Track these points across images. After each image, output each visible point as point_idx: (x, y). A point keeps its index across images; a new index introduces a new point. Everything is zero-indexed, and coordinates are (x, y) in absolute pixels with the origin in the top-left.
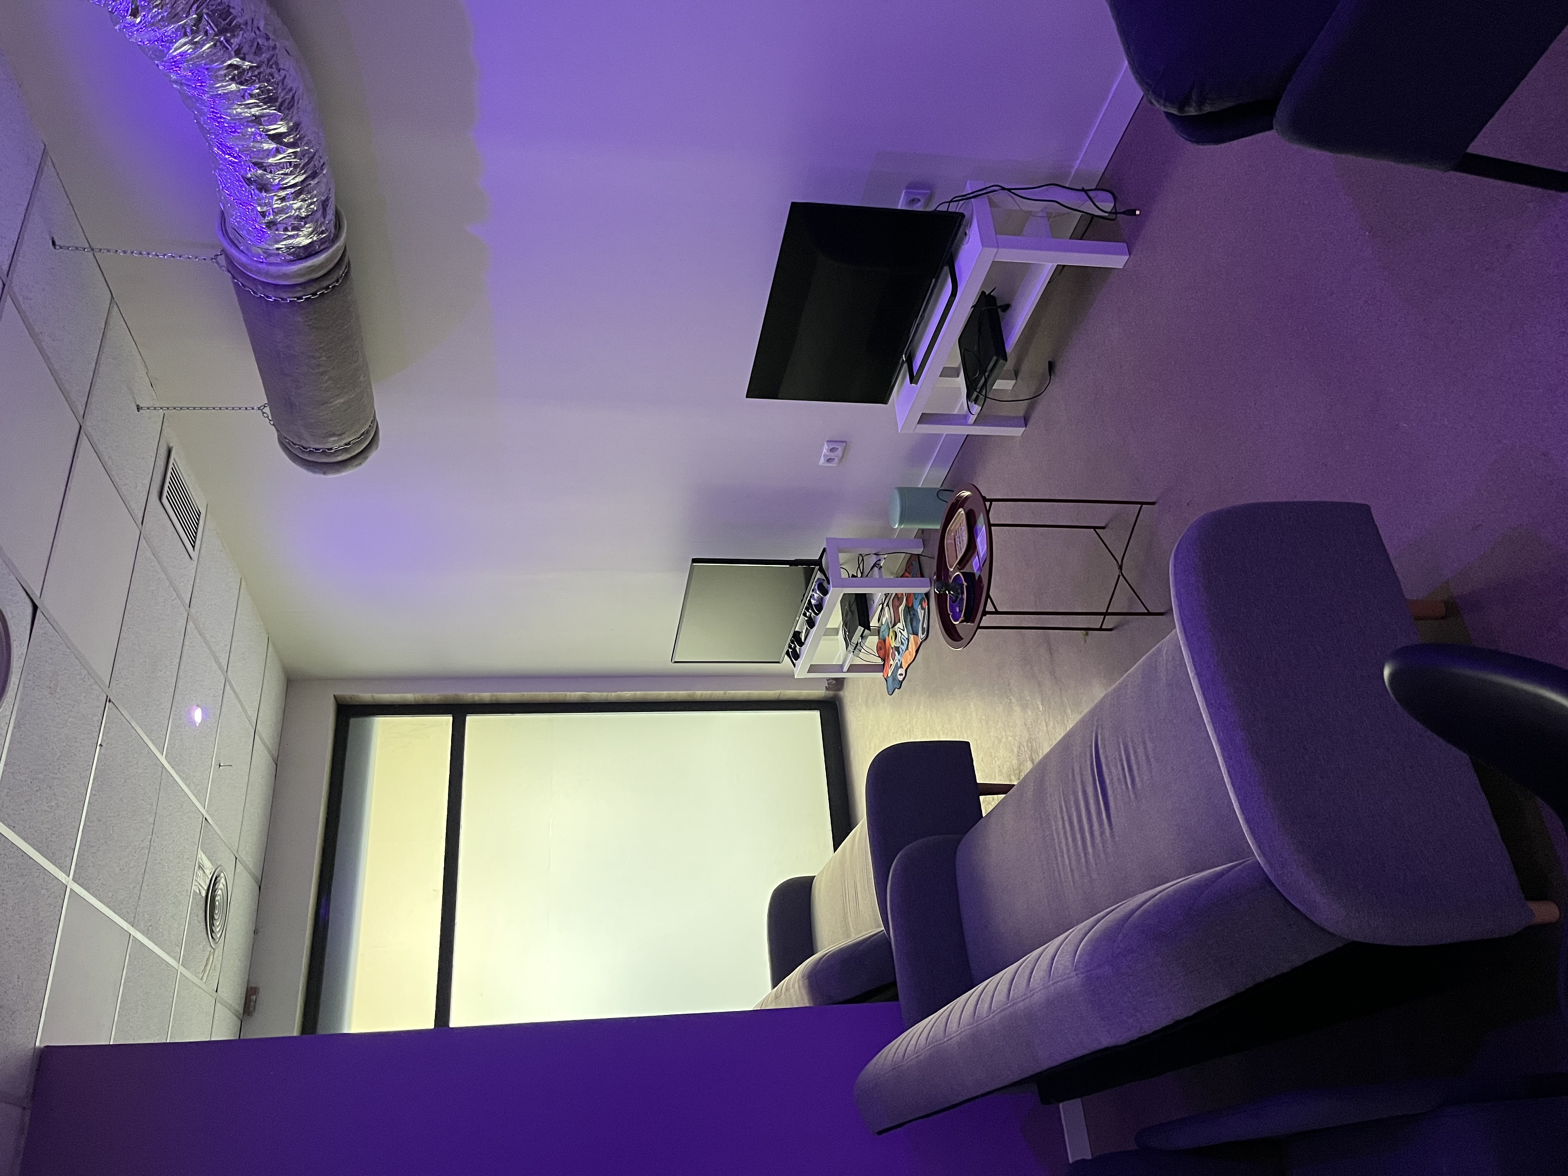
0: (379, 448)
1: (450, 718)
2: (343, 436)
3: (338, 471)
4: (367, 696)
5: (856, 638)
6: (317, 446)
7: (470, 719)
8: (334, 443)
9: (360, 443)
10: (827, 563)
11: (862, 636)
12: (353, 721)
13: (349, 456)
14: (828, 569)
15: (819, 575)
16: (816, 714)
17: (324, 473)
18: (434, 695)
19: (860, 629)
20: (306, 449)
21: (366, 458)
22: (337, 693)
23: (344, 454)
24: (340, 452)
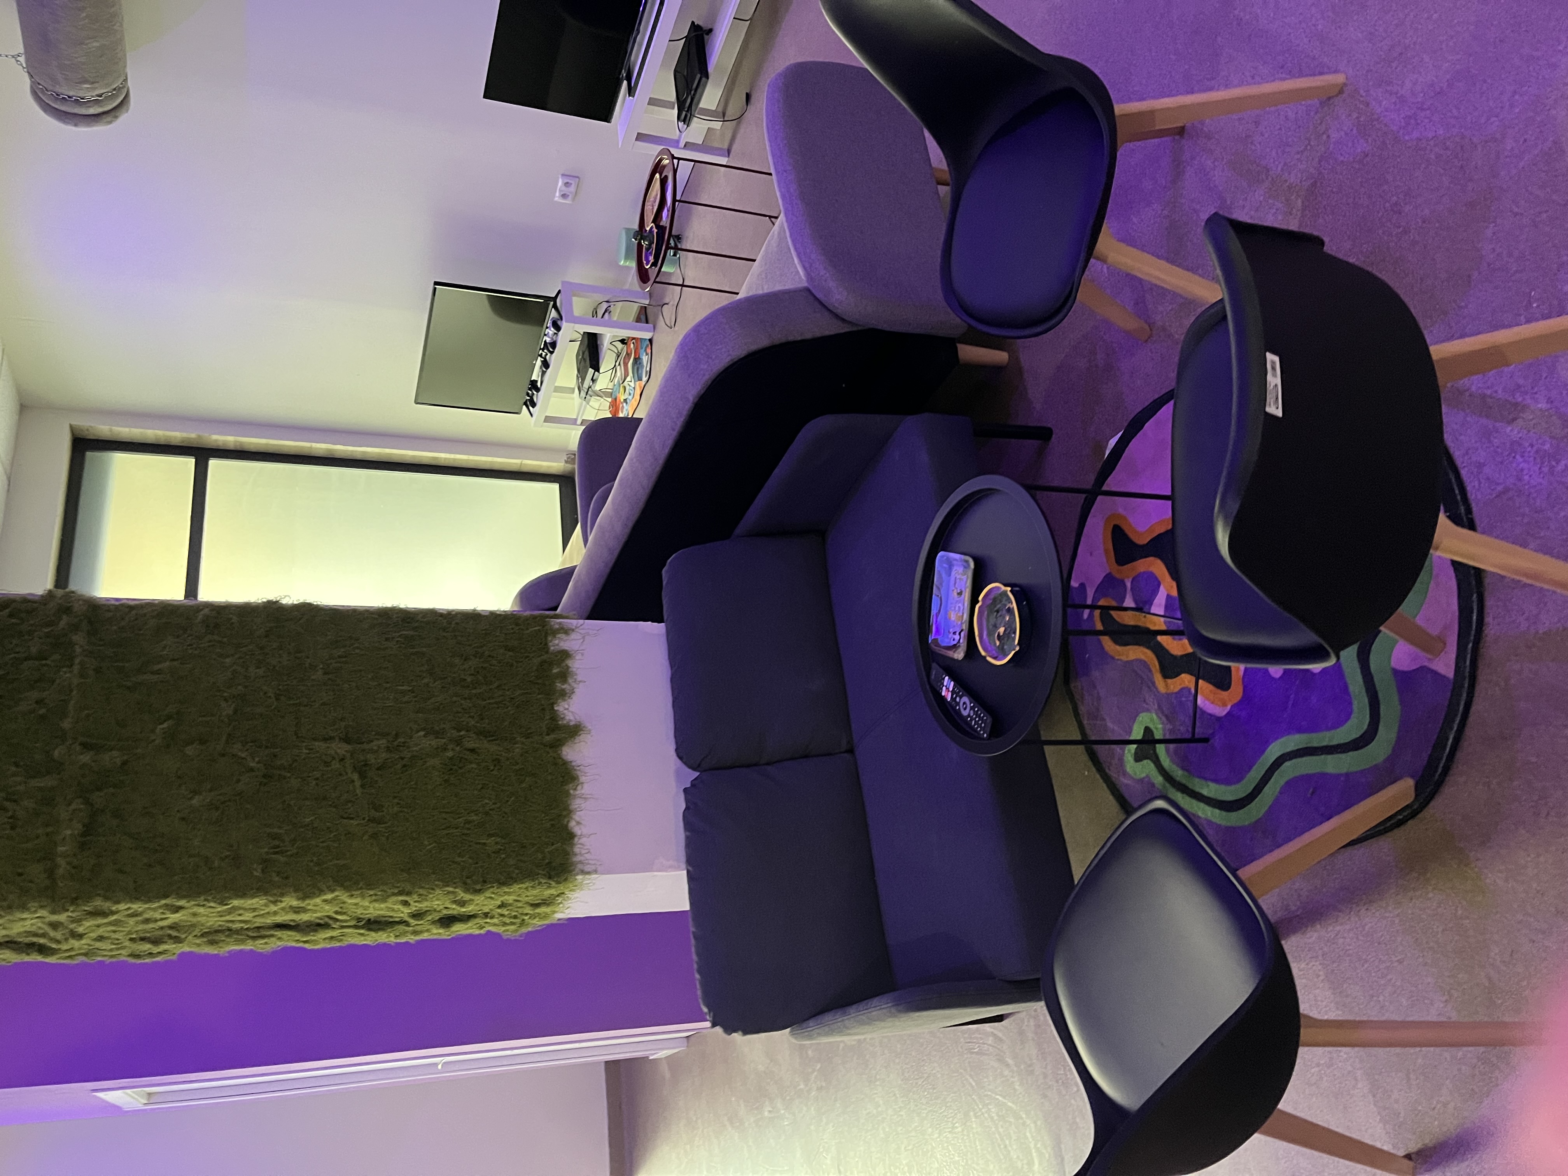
0: (130, 111)
1: (192, 461)
2: (96, 85)
3: (88, 125)
4: (105, 429)
5: (588, 382)
6: (71, 94)
7: (213, 463)
8: (88, 92)
9: (113, 97)
10: (561, 304)
11: (592, 379)
12: (89, 454)
13: (100, 110)
14: (561, 307)
15: (553, 314)
16: (556, 487)
17: (76, 125)
18: (176, 435)
19: (591, 371)
20: (59, 95)
21: (116, 117)
22: (74, 423)
23: (96, 106)
24: (92, 103)
